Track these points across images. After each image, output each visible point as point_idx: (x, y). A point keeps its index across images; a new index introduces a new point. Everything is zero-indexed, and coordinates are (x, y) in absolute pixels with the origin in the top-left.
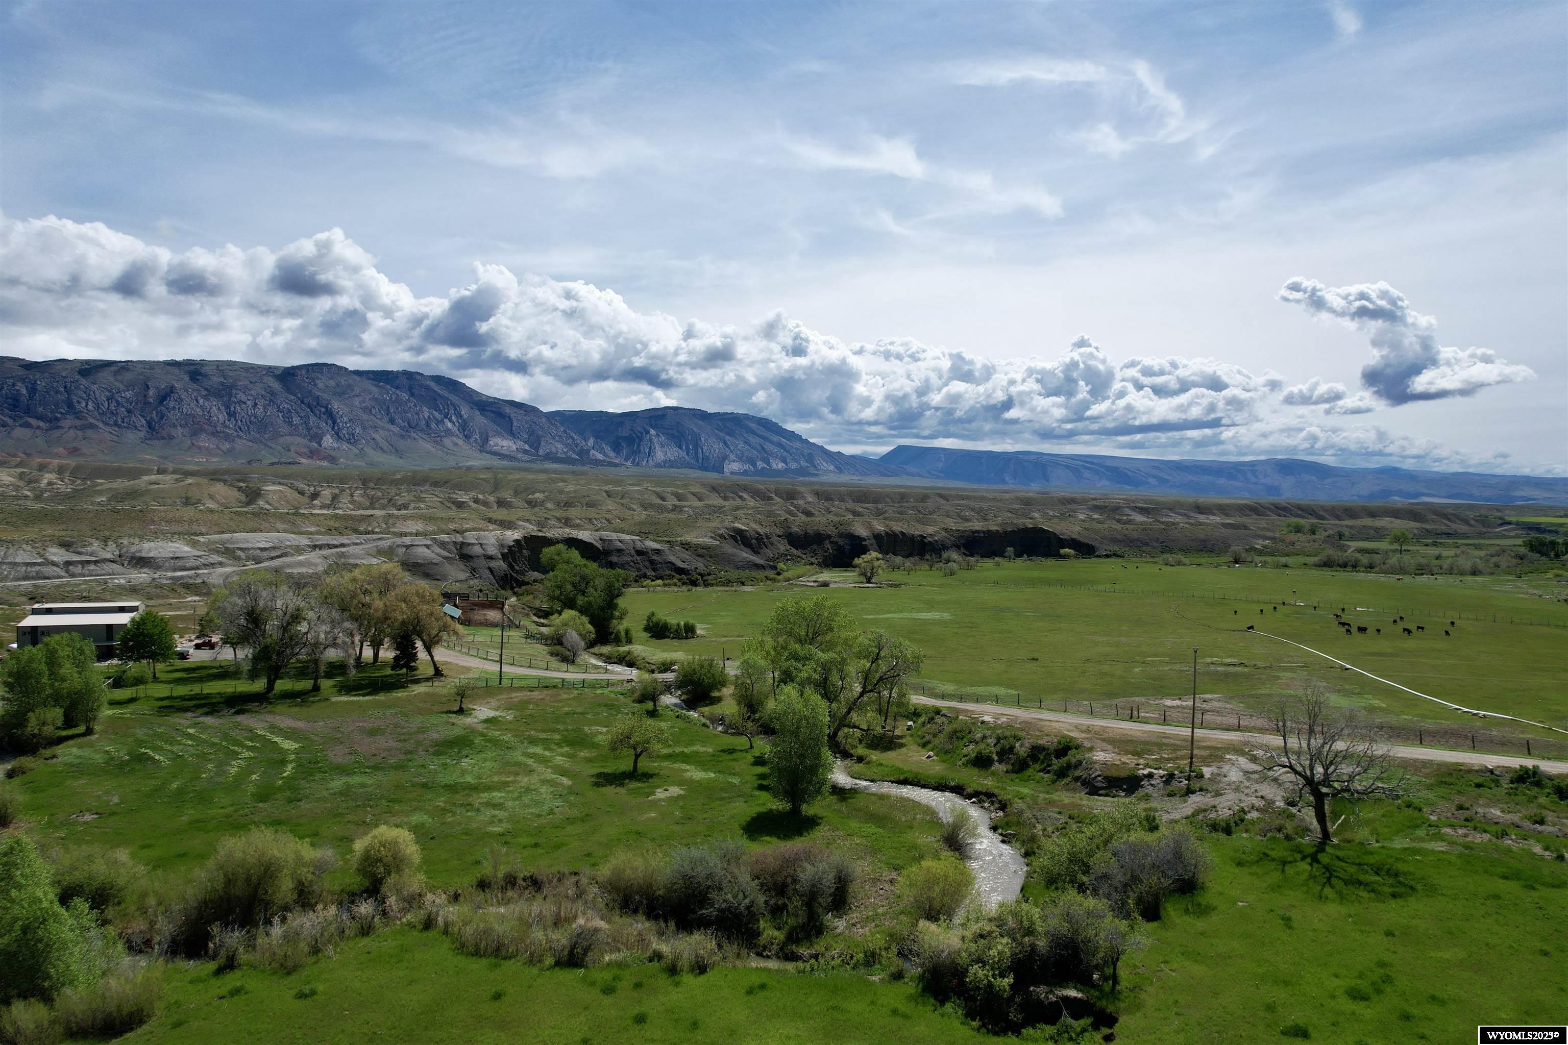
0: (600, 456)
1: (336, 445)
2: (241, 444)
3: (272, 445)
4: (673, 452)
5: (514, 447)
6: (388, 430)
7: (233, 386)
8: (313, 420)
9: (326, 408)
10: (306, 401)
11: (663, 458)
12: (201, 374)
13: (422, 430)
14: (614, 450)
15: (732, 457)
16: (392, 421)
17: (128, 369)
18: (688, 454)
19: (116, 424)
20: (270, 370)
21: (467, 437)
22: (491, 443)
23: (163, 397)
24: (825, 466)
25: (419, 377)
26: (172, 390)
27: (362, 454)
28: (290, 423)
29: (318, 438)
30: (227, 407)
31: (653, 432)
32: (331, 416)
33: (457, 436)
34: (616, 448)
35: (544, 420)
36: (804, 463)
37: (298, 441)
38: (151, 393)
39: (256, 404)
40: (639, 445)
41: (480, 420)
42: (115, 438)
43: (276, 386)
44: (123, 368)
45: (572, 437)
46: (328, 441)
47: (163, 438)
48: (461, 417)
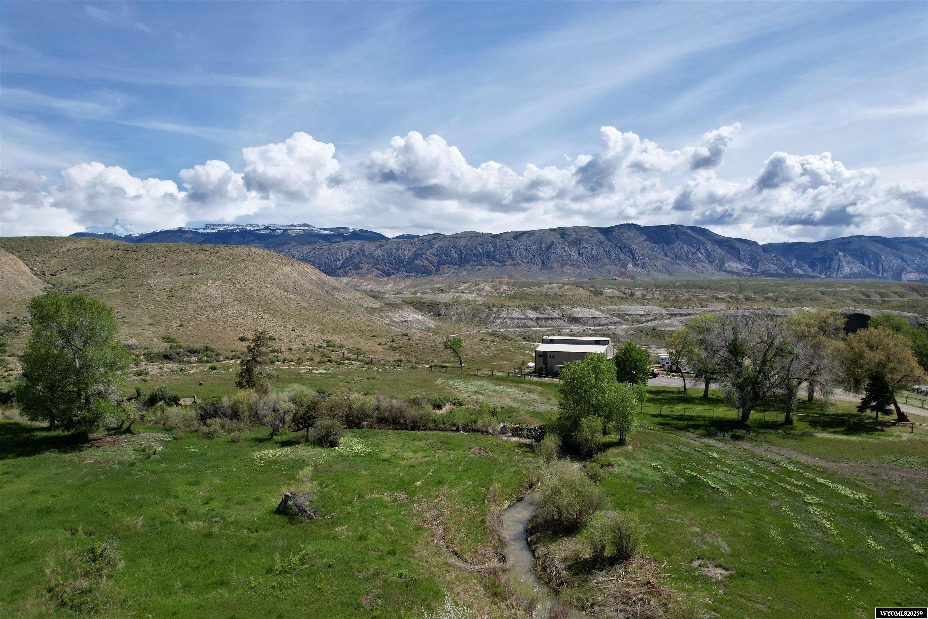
0: (800, 272)
1: (634, 270)
2: (585, 270)
3: (601, 271)
4: (857, 268)
5: (741, 268)
6: (664, 260)
7: (581, 239)
8: (622, 255)
9: (629, 248)
10: (618, 245)
11: (849, 271)
12: (566, 234)
13: (683, 259)
14: (811, 267)
16: (666, 255)
17: (533, 234)
18: (870, 268)
19: (528, 262)
20: (600, 230)
21: (711, 262)
22: (726, 265)
23: (549, 248)
25: (681, 228)
26: (552, 243)
27: (649, 274)
28: (610, 258)
29: (625, 266)
30: (579, 251)
31: (841, 254)
32: (631, 252)
33: (705, 262)
34: (813, 265)
35: (760, 250)
37: (614, 268)
38: (543, 245)
39: (592, 248)
40: (830, 263)
41: (719, 251)
42: (528, 270)
43: (602, 237)
44: (531, 234)
45: (780, 260)
46: (630, 267)
47: (549, 269)
48: (707, 250)
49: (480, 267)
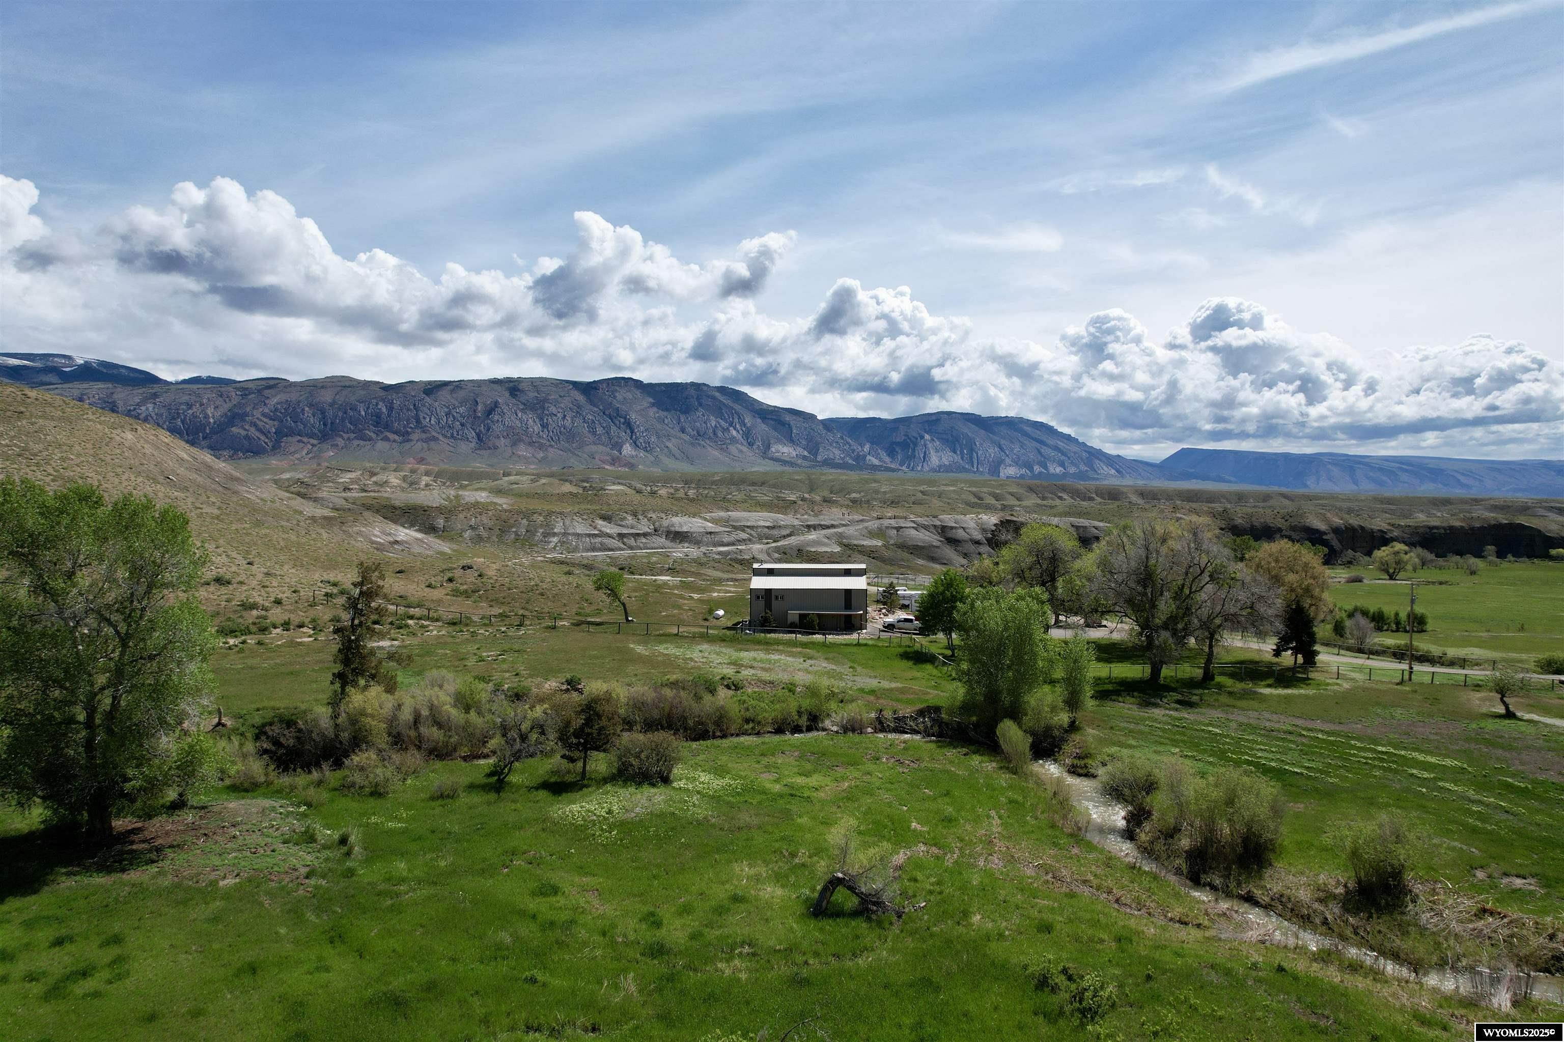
0: (876, 462)
1: (634, 453)
2: (552, 453)
3: (580, 454)
4: (947, 457)
5: (794, 454)
6: (680, 438)
7: (545, 400)
8: (613, 428)
9: (625, 418)
10: (607, 413)
11: (937, 463)
12: (518, 390)
13: (710, 438)
14: (889, 455)
15: (1008, 461)
16: (683, 430)
17: (461, 388)
18: (962, 458)
19: (452, 436)
20: (576, 385)
21: (751, 444)
22: (773, 449)
23: (489, 412)
24: (1105, 470)
25: (705, 388)
26: (496, 404)
27: (657, 462)
28: (594, 433)
29: (618, 446)
30: (541, 419)
31: (927, 437)
32: (629, 425)
33: (742, 444)
34: (891, 453)
35: (821, 427)
36: (1083, 467)
37: (601, 450)
38: (479, 408)
39: (565, 416)
40: (914, 450)
41: (762, 428)
42: (452, 449)
43: (581, 398)
44: (457, 386)
45: (848, 443)
46: (628, 449)
47: (490, 448)
48: (745, 425)
49: (362, 443)
